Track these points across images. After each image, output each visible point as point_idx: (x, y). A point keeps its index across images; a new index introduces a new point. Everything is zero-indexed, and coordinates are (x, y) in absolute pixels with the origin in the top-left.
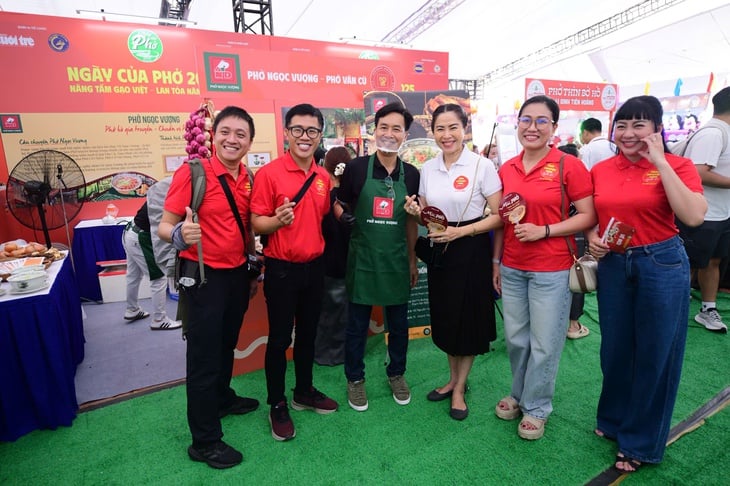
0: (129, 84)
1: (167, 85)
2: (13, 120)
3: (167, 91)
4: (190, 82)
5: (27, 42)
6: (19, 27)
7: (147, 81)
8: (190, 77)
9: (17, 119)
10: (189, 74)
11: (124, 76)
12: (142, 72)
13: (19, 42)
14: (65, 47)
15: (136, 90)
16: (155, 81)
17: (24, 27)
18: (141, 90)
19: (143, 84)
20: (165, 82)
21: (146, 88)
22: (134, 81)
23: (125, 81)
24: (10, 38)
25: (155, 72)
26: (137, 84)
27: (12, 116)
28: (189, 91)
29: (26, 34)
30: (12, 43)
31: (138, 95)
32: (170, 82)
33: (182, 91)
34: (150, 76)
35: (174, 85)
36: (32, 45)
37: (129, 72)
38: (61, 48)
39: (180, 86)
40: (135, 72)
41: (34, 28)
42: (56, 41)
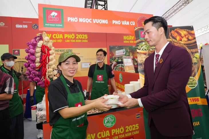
0: (56, 39)
1: (69, 39)
2: (17, 51)
3: (69, 41)
4: (77, 38)
5: (26, 26)
6: (23, 22)
7: (62, 38)
8: (77, 36)
9: (19, 51)
10: (77, 35)
11: (55, 36)
12: (61, 35)
13: (23, 27)
14: (37, 27)
15: (58, 41)
16: (65, 38)
17: (25, 22)
18: (60, 41)
19: (61, 39)
20: (68, 38)
21: (62, 40)
22: (58, 38)
23: (55, 38)
24: (20, 25)
25: (65, 35)
26: (59, 39)
27: (17, 50)
28: (76, 41)
29: (25, 24)
30: (20, 27)
31: (59, 42)
32: (70, 38)
33: (74, 41)
34: (63, 36)
35: (71, 39)
36: (27, 27)
37: (57, 35)
38: (35, 28)
39: (73, 39)
40: (59, 35)
41: (28, 22)
42: (34, 26)
